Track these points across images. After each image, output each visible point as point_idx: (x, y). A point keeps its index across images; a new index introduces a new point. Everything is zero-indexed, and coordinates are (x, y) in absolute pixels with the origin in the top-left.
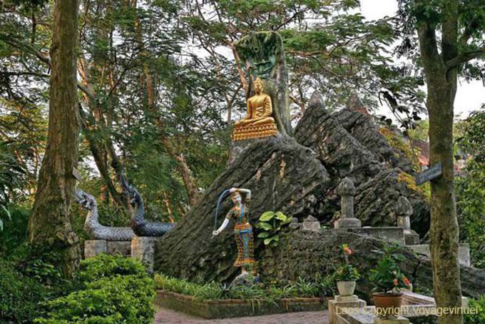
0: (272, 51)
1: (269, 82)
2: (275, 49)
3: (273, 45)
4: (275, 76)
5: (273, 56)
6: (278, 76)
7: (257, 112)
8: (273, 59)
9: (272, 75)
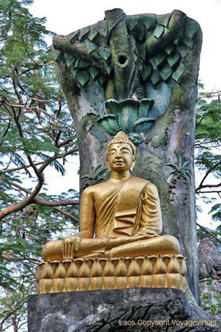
0: (166, 73)
1: (146, 154)
2: (175, 68)
3: (173, 55)
4: (165, 143)
5: (165, 87)
6: (174, 144)
7: (117, 224)
8: (161, 98)
9: (157, 138)
